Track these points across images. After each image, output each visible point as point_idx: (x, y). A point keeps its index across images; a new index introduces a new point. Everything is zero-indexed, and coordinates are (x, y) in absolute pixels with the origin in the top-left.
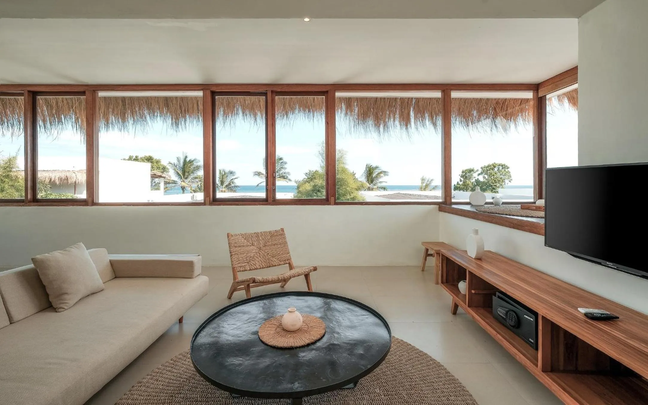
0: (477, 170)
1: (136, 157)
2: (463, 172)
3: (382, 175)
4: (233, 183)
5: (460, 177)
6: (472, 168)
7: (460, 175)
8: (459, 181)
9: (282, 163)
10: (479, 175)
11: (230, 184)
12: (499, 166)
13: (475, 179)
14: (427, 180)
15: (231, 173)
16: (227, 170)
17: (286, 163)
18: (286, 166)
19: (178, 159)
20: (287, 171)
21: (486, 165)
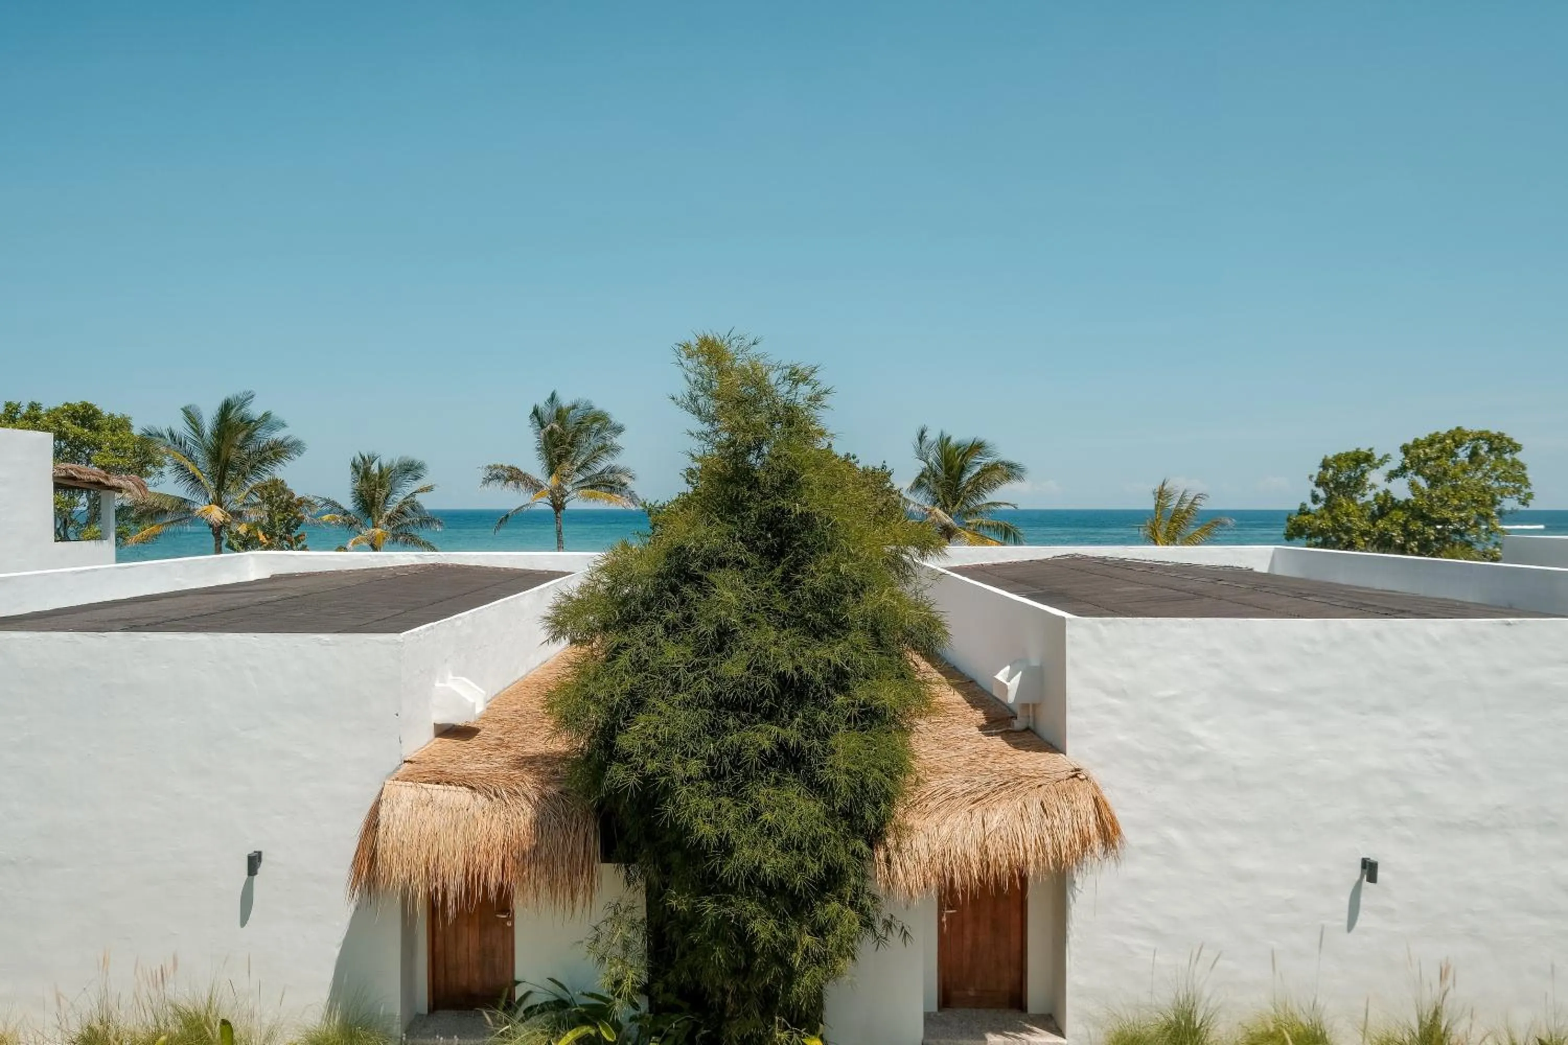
0: (1386, 459)
1: (34, 406)
2: (1325, 465)
3: (996, 476)
5: (1312, 486)
6: (1364, 449)
7: (1315, 479)
8: (1310, 499)
10: (1392, 475)
11: (400, 512)
12: (1478, 439)
13: (1374, 491)
14: (1180, 494)
16: (389, 458)
18: (618, 441)
19: (191, 416)
21: (1422, 436)
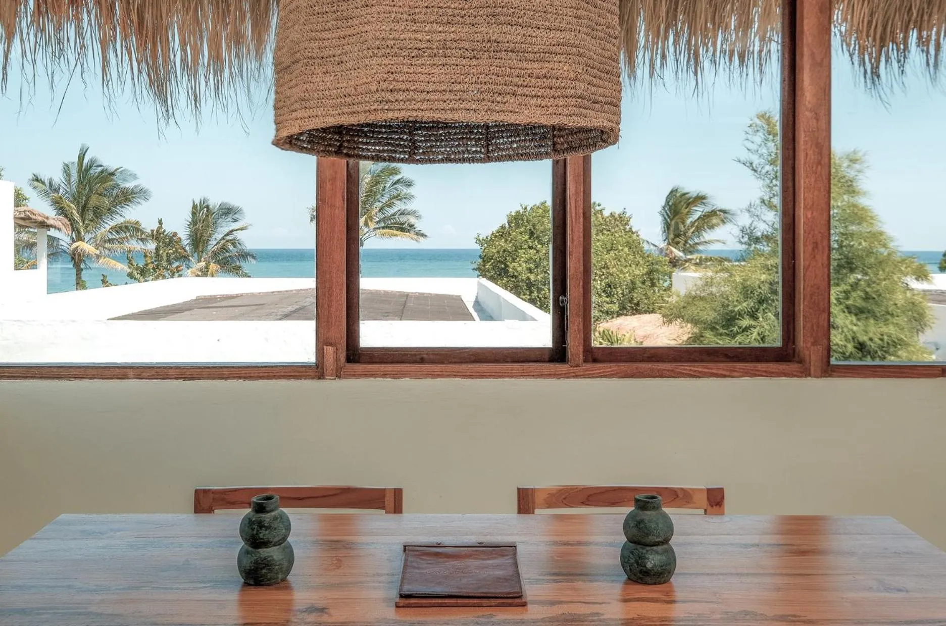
4: (234, 244)
9: (398, 182)
11: (224, 249)
15: (228, 211)
16: (215, 202)
17: (411, 185)
18: (411, 191)
20: (410, 206)
